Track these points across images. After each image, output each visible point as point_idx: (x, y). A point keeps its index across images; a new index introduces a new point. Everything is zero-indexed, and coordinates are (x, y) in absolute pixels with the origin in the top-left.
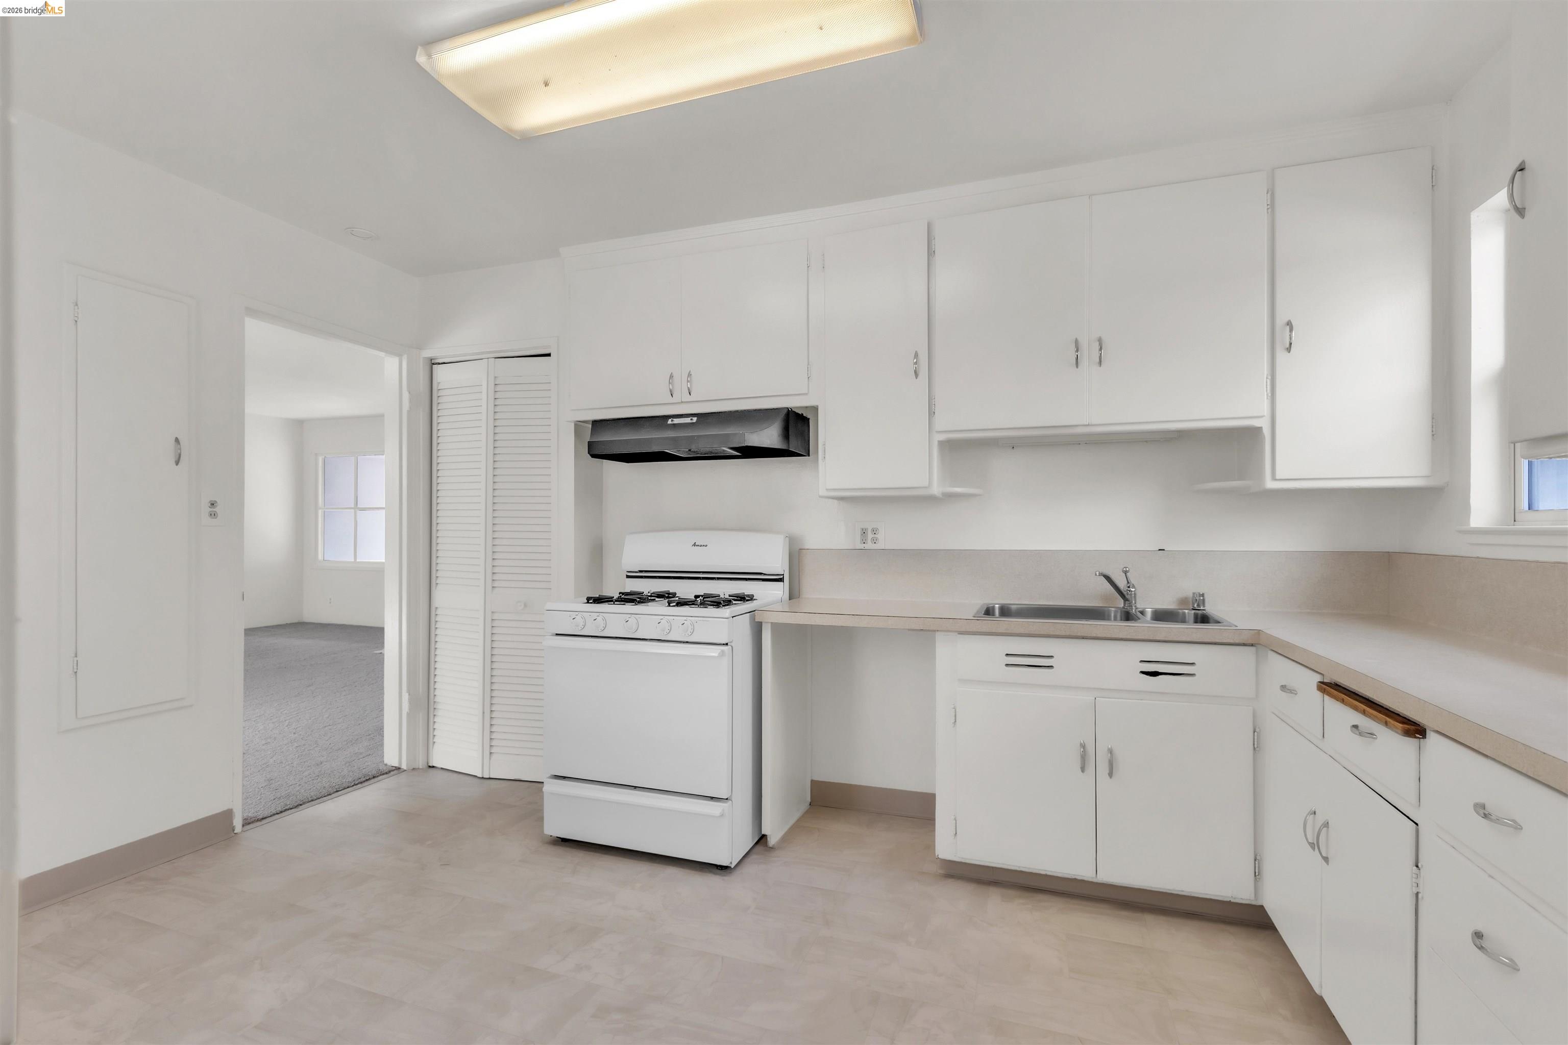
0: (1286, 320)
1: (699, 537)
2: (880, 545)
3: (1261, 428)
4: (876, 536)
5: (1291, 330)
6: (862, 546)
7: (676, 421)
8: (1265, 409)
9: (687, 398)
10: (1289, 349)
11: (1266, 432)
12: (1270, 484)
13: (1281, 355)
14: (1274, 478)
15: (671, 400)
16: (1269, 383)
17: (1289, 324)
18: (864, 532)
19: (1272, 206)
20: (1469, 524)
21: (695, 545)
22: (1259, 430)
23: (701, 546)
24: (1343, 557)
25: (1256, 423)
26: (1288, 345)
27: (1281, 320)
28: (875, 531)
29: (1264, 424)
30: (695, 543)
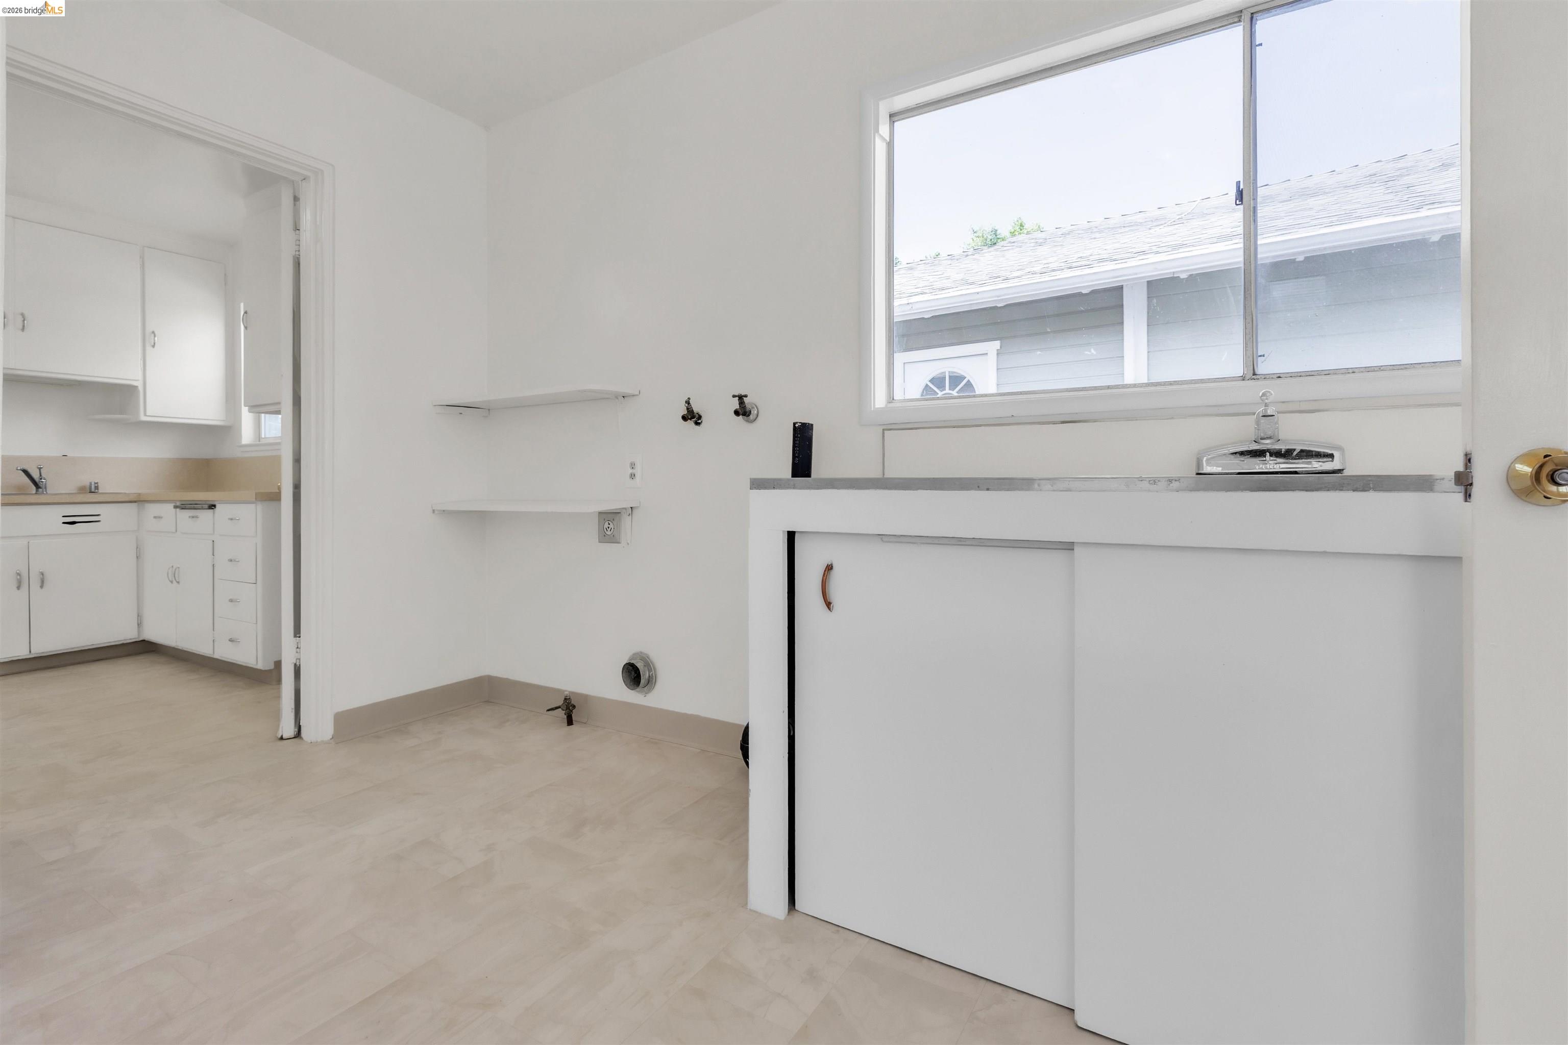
0: (151, 330)
3: (137, 387)
5: (155, 336)
8: (140, 377)
10: (153, 346)
11: (141, 388)
12: (143, 418)
13: (148, 348)
14: (145, 415)
16: (142, 363)
17: (153, 332)
19: (143, 266)
22: (136, 387)
24: (184, 462)
25: (135, 383)
26: (153, 344)
27: (149, 329)
29: (139, 384)
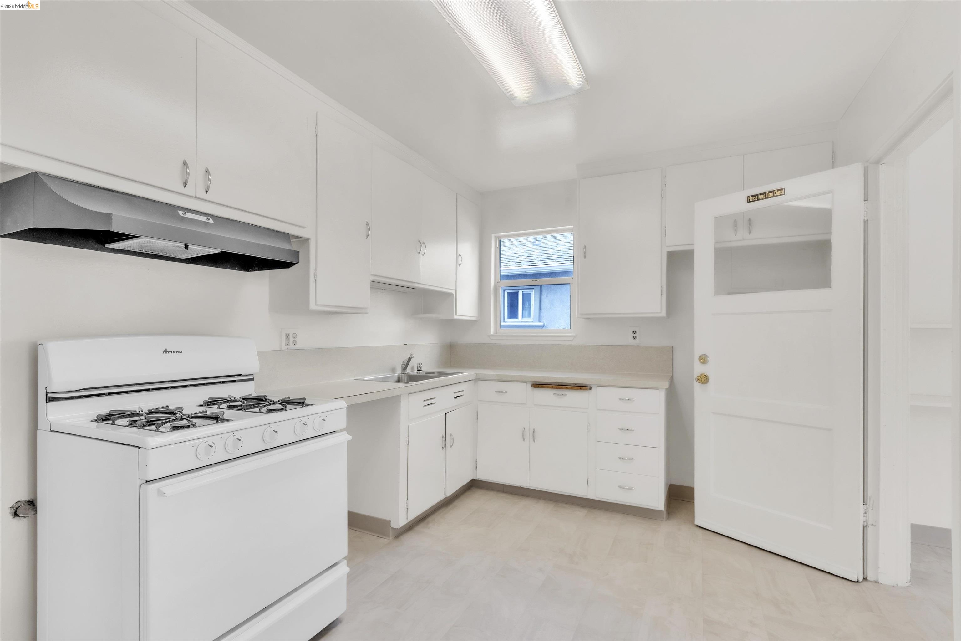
1: (172, 342)
2: (298, 346)
4: (295, 339)
5: (461, 258)
6: (284, 347)
7: (189, 215)
8: (455, 285)
9: (201, 194)
11: (454, 295)
12: (455, 317)
13: (458, 266)
14: (456, 315)
15: (181, 189)
17: (460, 255)
18: (287, 337)
20: (491, 333)
21: (166, 351)
22: (452, 294)
23: (174, 352)
26: (460, 264)
27: (458, 253)
28: (295, 336)
29: (454, 292)
30: (166, 349)
